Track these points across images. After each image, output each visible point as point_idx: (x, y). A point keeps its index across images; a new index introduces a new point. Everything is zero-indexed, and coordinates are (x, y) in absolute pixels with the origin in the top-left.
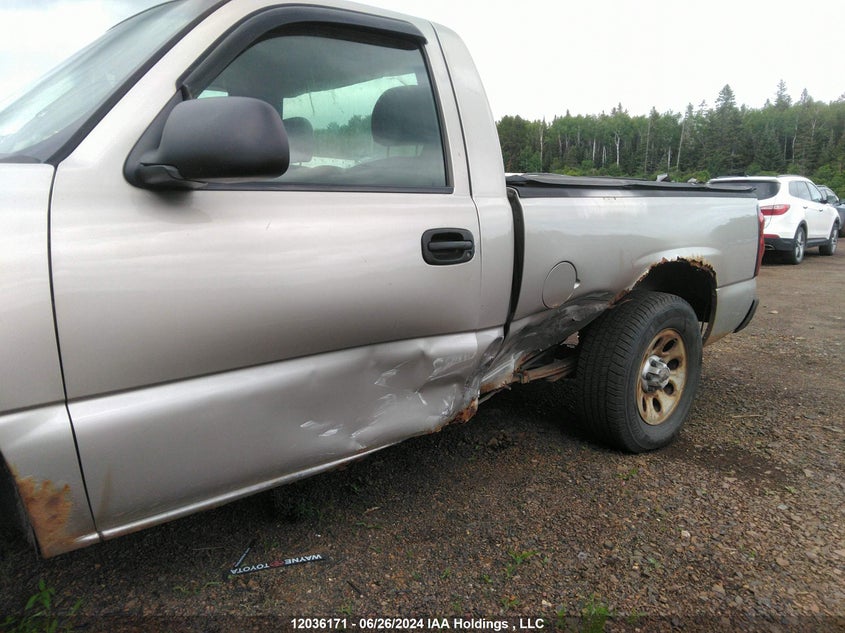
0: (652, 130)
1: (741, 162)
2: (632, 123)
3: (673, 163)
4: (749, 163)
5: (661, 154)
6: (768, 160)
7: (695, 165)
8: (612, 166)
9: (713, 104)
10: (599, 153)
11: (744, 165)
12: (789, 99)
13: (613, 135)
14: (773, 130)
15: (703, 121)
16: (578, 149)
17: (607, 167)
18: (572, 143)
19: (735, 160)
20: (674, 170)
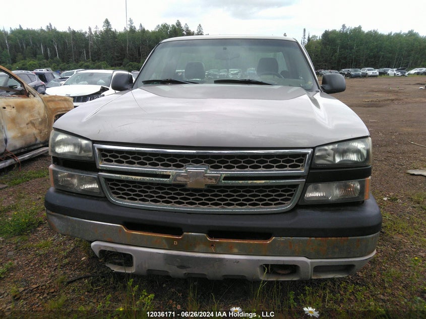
0: (73, 39)
1: (120, 58)
2: (62, 35)
3: (88, 58)
4: (124, 58)
5: (80, 53)
6: (131, 57)
7: (99, 59)
8: (55, 59)
9: (102, 28)
10: (46, 51)
11: (121, 59)
12: (135, 28)
13: (52, 41)
14: (131, 43)
15: (97, 36)
16: (32, 48)
17: (52, 59)
18: (27, 45)
19: (117, 57)
20: (89, 61)
